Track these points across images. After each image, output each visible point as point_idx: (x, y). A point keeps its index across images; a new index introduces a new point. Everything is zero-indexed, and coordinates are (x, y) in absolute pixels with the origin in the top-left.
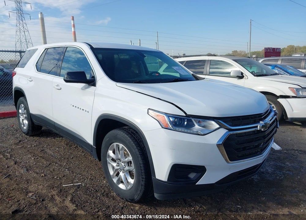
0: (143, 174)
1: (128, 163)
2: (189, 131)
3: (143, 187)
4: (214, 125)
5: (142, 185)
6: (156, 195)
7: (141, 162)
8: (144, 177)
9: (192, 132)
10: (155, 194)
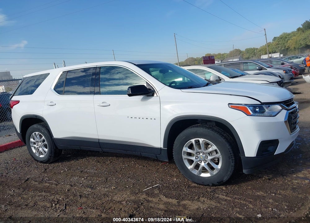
0: (233, 156)
1: (209, 153)
2: (262, 115)
3: (233, 167)
4: (279, 107)
5: (232, 166)
6: (245, 171)
7: (229, 147)
8: (233, 158)
9: (264, 115)
10: (243, 170)
